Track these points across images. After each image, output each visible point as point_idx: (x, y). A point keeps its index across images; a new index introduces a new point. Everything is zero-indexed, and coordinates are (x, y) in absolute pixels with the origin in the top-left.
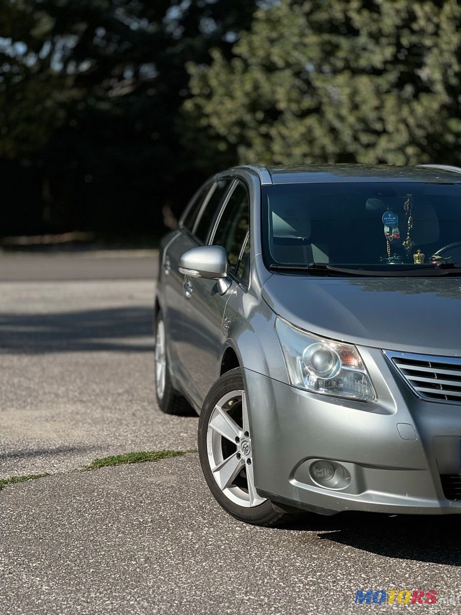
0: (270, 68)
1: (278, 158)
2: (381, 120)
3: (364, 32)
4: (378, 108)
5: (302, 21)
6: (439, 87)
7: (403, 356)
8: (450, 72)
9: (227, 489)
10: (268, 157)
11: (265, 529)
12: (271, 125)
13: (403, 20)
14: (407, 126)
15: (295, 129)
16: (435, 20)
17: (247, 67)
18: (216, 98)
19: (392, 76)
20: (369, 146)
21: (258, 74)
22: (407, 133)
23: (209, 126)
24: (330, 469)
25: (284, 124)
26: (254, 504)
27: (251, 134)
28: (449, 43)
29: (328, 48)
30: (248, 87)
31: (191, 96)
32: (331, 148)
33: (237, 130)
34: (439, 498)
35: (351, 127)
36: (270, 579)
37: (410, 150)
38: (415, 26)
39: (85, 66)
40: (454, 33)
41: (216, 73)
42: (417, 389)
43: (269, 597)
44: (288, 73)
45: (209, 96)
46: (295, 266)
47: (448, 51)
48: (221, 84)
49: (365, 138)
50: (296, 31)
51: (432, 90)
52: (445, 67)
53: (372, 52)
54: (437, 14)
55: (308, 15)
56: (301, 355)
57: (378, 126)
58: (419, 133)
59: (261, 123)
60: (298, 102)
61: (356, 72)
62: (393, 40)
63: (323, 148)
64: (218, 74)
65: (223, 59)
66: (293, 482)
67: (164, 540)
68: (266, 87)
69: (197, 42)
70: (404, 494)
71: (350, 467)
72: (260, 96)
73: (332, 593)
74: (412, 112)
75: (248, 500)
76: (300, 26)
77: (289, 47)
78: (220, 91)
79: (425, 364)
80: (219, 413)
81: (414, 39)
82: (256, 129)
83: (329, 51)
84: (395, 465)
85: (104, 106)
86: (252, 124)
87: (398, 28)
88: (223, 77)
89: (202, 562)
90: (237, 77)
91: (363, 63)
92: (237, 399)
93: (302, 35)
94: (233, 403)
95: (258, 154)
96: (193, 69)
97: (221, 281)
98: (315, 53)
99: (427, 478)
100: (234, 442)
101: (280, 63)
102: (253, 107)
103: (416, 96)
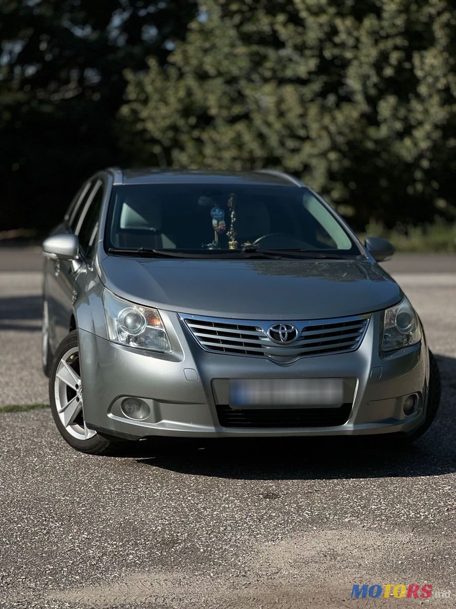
0: (203, 76)
1: (209, 161)
2: (305, 126)
3: (290, 44)
4: (303, 116)
5: (232, 33)
6: (359, 97)
7: (193, 318)
8: (370, 83)
9: (69, 426)
10: (199, 160)
11: (96, 456)
12: (203, 130)
13: (326, 34)
14: (329, 133)
15: (225, 134)
16: (355, 33)
17: (181, 75)
18: (152, 104)
19: (316, 86)
20: (295, 151)
21: (191, 81)
22: (330, 139)
23: (144, 131)
24: (137, 405)
25: (215, 128)
26: (88, 437)
27: (184, 138)
28: (368, 56)
29: (257, 59)
30: (182, 93)
31: (128, 102)
32: (259, 152)
33: (170, 134)
34: (215, 425)
35: (278, 132)
36: (86, 487)
37: (333, 156)
38: (337, 40)
39: (31, 70)
40: (373, 46)
41: (151, 80)
42: (202, 343)
43: (80, 498)
44: (219, 81)
45: (145, 102)
46: (129, 250)
47: (366, 63)
48: (156, 90)
49: (291, 144)
50: (227, 41)
51: (352, 100)
52: (365, 78)
53: (297, 63)
54: (358, 29)
55: (238, 27)
56: (116, 316)
57: (302, 133)
58: (340, 140)
59: (194, 127)
60: (229, 108)
61: (282, 82)
62: (316, 52)
63: (251, 152)
64: (153, 81)
65: (158, 66)
66: (110, 415)
67: (13, 463)
68: (198, 94)
69: (137, 50)
70: (189, 422)
71: (150, 403)
72: (192, 103)
73: (130, 495)
74: (333, 119)
75: (84, 434)
76: (231, 37)
77: (220, 57)
78: (156, 97)
79: (209, 324)
80: (64, 366)
81: (336, 51)
82: (189, 133)
83: (258, 61)
84: (182, 400)
85: (47, 109)
86: (185, 129)
87: (321, 41)
88: (159, 84)
89: (38, 476)
90: (171, 84)
91: (289, 73)
92: (76, 354)
93: (233, 46)
94: (73, 358)
95: (190, 157)
96: (129, 75)
97: (74, 262)
98: (244, 63)
99: (206, 410)
100: (75, 388)
101: (212, 71)
102: (186, 112)
103: (338, 105)
